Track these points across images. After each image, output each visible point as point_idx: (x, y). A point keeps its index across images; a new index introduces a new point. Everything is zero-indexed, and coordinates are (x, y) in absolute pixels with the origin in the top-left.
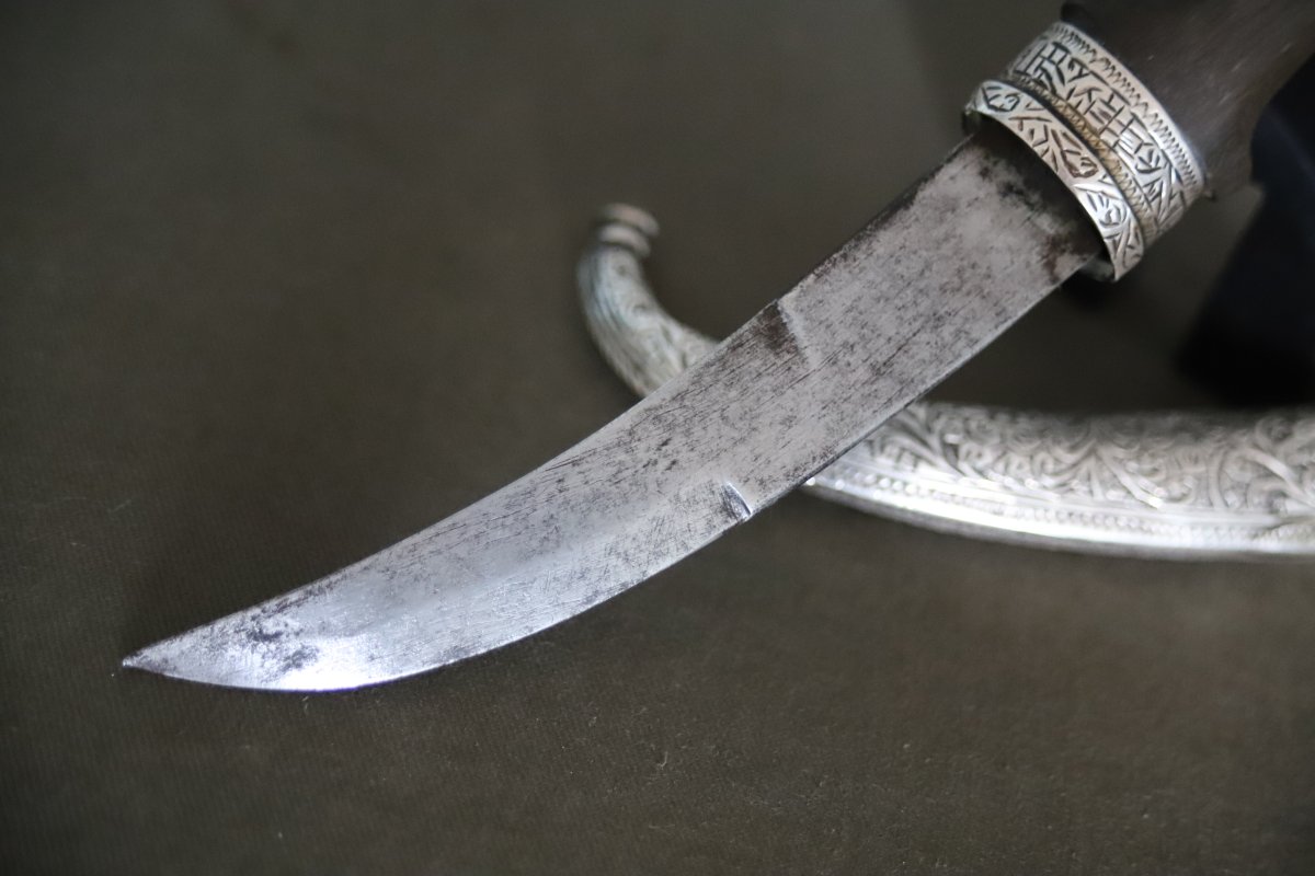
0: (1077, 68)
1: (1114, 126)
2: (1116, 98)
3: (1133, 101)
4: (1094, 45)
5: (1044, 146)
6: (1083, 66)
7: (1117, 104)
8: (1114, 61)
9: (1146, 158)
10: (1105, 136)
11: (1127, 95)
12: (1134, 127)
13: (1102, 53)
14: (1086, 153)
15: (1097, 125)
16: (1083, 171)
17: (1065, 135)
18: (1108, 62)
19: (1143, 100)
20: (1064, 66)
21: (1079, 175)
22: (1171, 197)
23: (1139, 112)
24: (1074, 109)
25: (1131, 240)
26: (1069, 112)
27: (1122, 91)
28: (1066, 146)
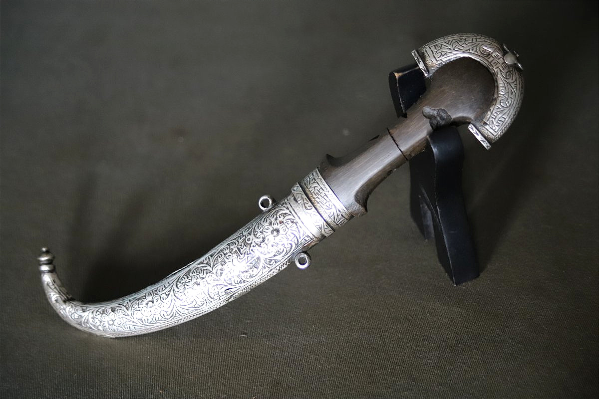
0: (314, 180)
1: (319, 197)
2: (321, 190)
3: (325, 190)
4: (319, 175)
5: (300, 201)
6: (315, 180)
7: (321, 191)
8: (323, 179)
9: (328, 206)
10: (317, 199)
11: (324, 189)
12: (325, 197)
13: (320, 177)
14: (310, 204)
15: (314, 196)
16: (309, 208)
17: (305, 198)
18: (321, 179)
19: (328, 190)
20: (311, 180)
21: (307, 209)
22: (338, 216)
23: (327, 193)
24: (310, 192)
25: (325, 227)
26: (308, 193)
27: (323, 187)
28: (305, 201)
